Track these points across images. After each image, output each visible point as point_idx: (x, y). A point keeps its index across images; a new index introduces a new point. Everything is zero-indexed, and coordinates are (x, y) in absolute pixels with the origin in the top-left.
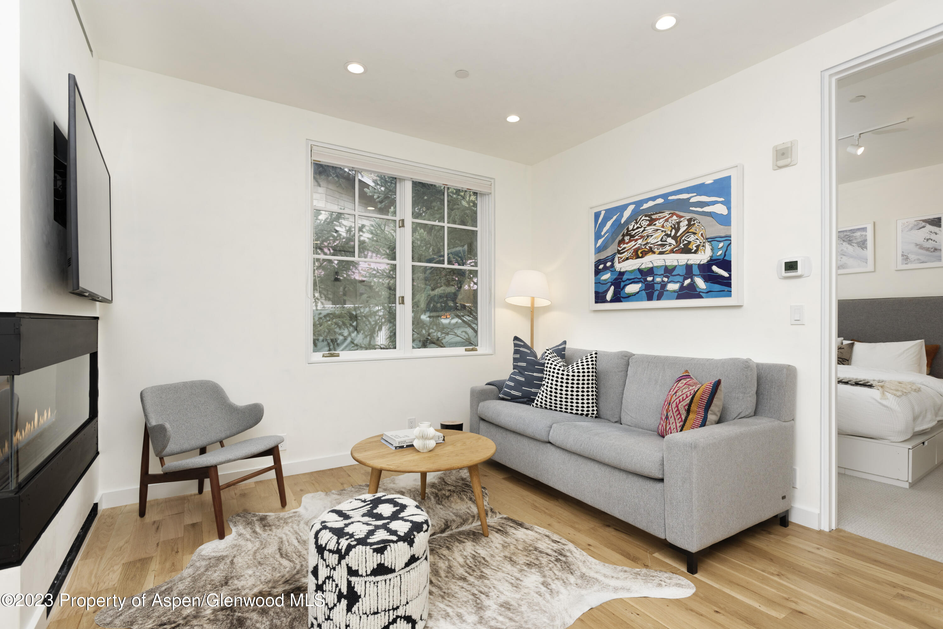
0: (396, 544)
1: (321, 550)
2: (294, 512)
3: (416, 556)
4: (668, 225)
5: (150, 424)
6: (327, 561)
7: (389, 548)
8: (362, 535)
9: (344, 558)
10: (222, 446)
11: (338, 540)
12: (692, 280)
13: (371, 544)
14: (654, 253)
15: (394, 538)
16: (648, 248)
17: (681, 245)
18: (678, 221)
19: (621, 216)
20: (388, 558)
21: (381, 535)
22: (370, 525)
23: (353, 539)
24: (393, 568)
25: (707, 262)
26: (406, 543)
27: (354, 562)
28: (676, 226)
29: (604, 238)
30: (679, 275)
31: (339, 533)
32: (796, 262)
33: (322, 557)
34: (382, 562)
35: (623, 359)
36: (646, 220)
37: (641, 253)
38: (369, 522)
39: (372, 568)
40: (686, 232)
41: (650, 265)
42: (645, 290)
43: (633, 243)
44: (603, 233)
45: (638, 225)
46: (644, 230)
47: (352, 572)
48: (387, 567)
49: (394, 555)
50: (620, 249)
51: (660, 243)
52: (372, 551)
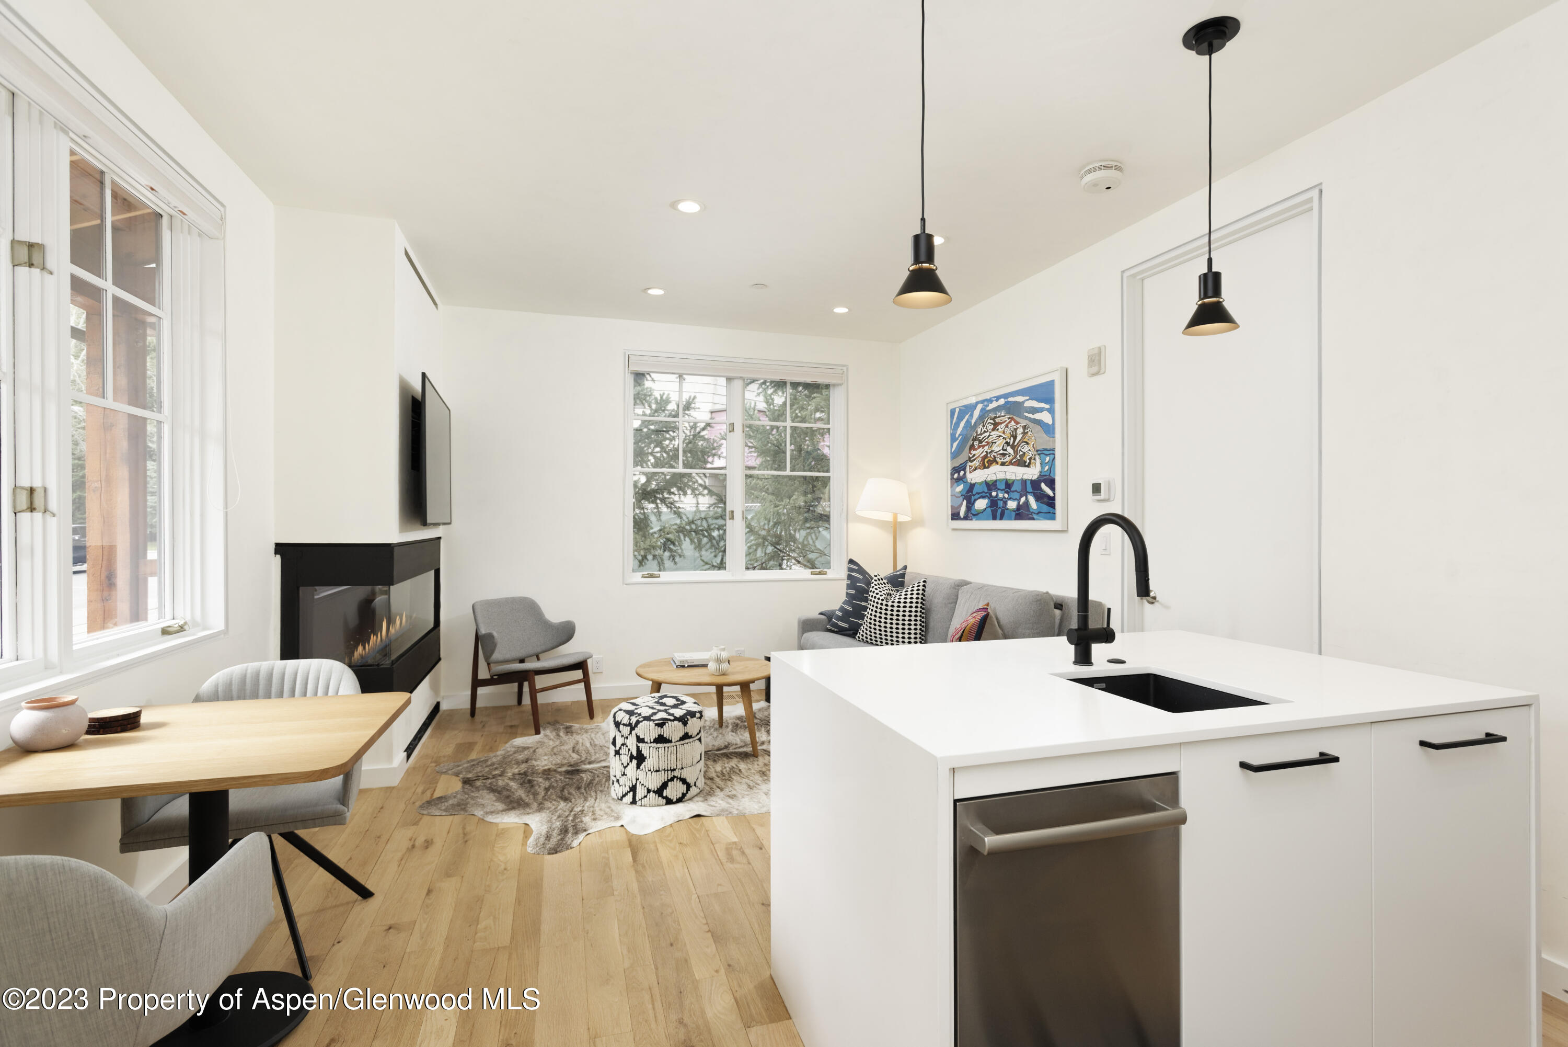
0: (672, 722)
1: (617, 724)
2: (596, 726)
3: (690, 734)
4: (1008, 431)
5: (481, 632)
6: (622, 732)
7: (667, 724)
8: (647, 715)
9: (634, 729)
10: (538, 659)
11: (630, 717)
12: (1027, 499)
13: (654, 721)
14: (997, 463)
15: (672, 718)
16: (993, 457)
17: (1018, 456)
18: (1015, 427)
19: (972, 416)
20: (667, 731)
21: (662, 715)
22: (655, 709)
23: (640, 717)
24: (670, 739)
25: (1037, 478)
26: (681, 723)
27: (640, 731)
28: (1014, 433)
29: (958, 441)
30: (1016, 491)
31: (631, 713)
32: (1100, 484)
33: (619, 730)
34: (662, 734)
35: (955, 589)
36: (991, 423)
37: (987, 462)
38: (655, 707)
39: (654, 738)
40: (1022, 441)
41: (994, 478)
42: (990, 507)
43: (981, 450)
44: (957, 436)
45: (985, 429)
46: (989, 436)
47: (640, 740)
48: (666, 738)
49: (671, 729)
50: (971, 456)
51: (1002, 452)
52: (654, 725)
